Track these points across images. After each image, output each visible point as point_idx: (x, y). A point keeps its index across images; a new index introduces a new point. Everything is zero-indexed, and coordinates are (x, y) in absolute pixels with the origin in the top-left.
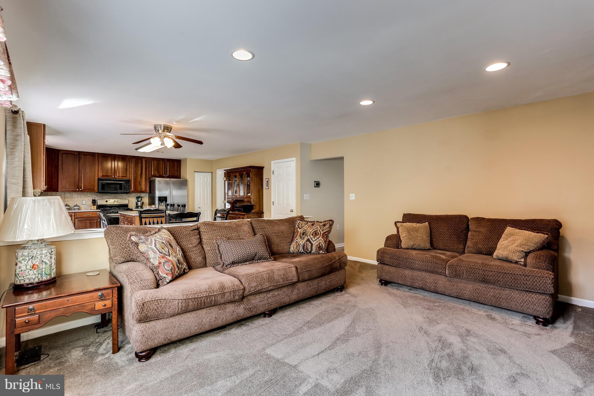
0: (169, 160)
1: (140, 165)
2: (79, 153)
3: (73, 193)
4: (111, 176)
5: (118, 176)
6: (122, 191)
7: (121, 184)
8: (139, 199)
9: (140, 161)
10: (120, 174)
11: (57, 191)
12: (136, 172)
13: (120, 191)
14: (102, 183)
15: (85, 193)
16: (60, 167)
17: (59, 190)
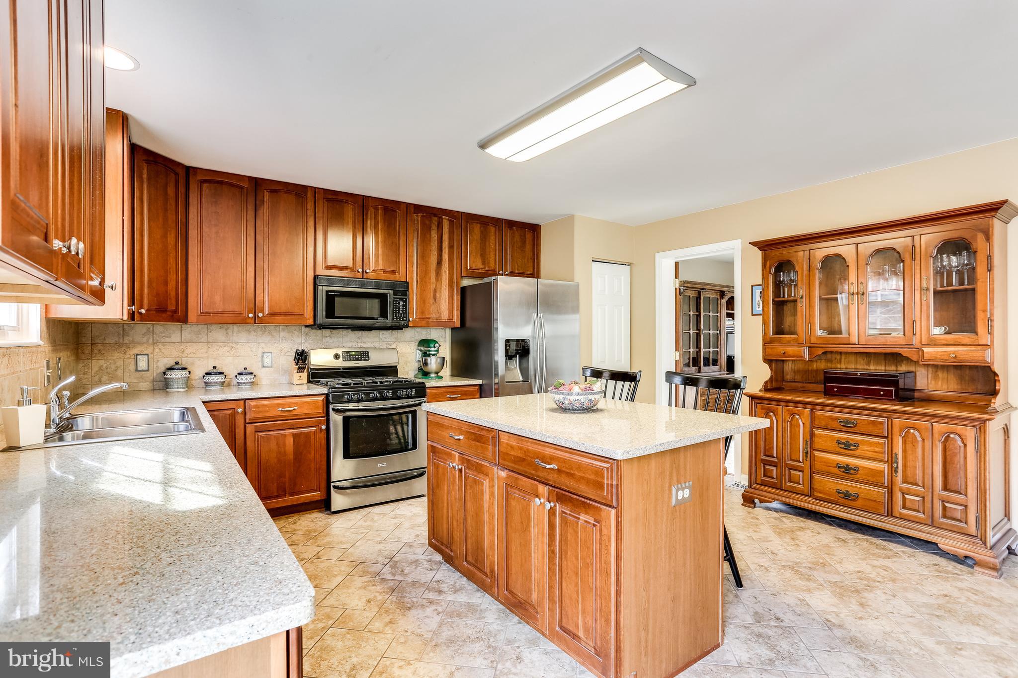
0: (511, 224)
1: (434, 235)
2: (257, 184)
3: (235, 327)
4: (352, 269)
5: (375, 271)
6: (388, 322)
7: (383, 298)
8: (433, 349)
9: (437, 223)
10: (381, 261)
11: (184, 320)
12: (423, 257)
13: (381, 321)
14: (327, 292)
15: (272, 327)
16: (193, 233)
17: (192, 316)
